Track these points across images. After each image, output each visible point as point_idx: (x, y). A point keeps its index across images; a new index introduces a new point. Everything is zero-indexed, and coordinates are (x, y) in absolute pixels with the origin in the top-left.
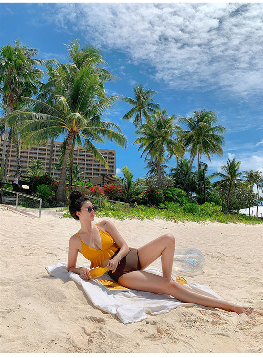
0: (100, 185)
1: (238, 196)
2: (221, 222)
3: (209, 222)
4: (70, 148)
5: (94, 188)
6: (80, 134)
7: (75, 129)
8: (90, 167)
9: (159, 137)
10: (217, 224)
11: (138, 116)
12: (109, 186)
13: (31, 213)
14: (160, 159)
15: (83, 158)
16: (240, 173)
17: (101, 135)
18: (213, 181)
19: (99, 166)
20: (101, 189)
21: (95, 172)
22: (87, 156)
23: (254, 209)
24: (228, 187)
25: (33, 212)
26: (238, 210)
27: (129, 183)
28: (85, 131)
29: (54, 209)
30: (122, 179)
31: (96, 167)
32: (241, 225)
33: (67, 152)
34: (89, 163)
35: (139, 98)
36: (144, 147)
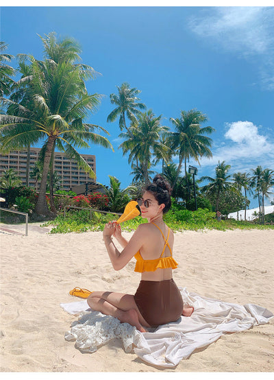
0: (84, 194)
1: (228, 200)
2: (218, 229)
3: (206, 230)
4: (50, 154)
5: (78, 198)
6: (61, 138)
7: (55, 133)
8: (67, 175)
9: (145, 141)
10: (215, 232)
11: (121, 117)
12: (95, 195)
13: (15, 230)
14: (146, 164)
15: (59, 165)
16: (229, 176)
17: (84, 140)
18: (201, 185)
19: (77, 173)
20: (86, 199)
21: (74, 180)
22: (64, 163)
23: (242, 212)
24: (217, 191)
25: (16, 228)
26: (227, 214)
27: (116, 192)
28: (65, 136)
29: (38, 224)
30: (107, 187)
31: (74, 175)
32: (237, 231)
33: (47, 159)
34: (66, 170)
35: (122, 96)
36: (129, 152)
